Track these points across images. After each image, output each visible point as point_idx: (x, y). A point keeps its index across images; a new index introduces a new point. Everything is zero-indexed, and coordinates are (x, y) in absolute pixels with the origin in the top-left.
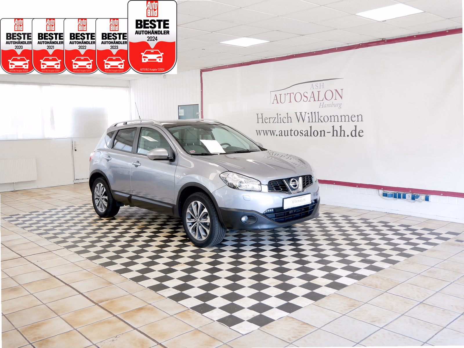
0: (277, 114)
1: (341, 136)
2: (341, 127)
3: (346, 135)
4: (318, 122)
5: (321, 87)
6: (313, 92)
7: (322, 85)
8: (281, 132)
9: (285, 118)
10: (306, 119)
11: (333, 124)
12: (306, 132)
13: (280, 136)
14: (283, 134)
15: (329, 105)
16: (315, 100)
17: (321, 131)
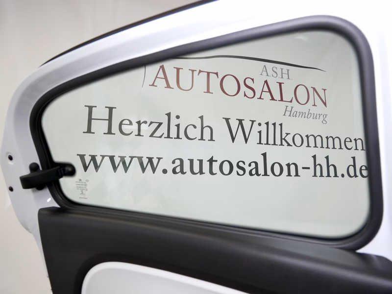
0: (169, 115)
1: (329, 176)
2: (327, 158)
3: (339, 174)
4: (282, 144)
5: (285, 76)
6: (266, 82)
7: (285, 71)
8: (178, 163)
9: (195, 127)
10: (254, 137)
11: (313, 151)
12: (253, 165)
13: (174, 171)
14: (187, 167)
15: (302, 114)
16: (273, 99)
17: (288, 165)
